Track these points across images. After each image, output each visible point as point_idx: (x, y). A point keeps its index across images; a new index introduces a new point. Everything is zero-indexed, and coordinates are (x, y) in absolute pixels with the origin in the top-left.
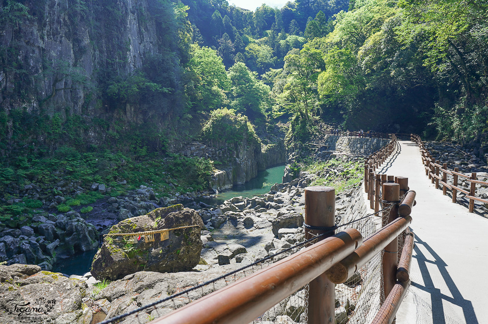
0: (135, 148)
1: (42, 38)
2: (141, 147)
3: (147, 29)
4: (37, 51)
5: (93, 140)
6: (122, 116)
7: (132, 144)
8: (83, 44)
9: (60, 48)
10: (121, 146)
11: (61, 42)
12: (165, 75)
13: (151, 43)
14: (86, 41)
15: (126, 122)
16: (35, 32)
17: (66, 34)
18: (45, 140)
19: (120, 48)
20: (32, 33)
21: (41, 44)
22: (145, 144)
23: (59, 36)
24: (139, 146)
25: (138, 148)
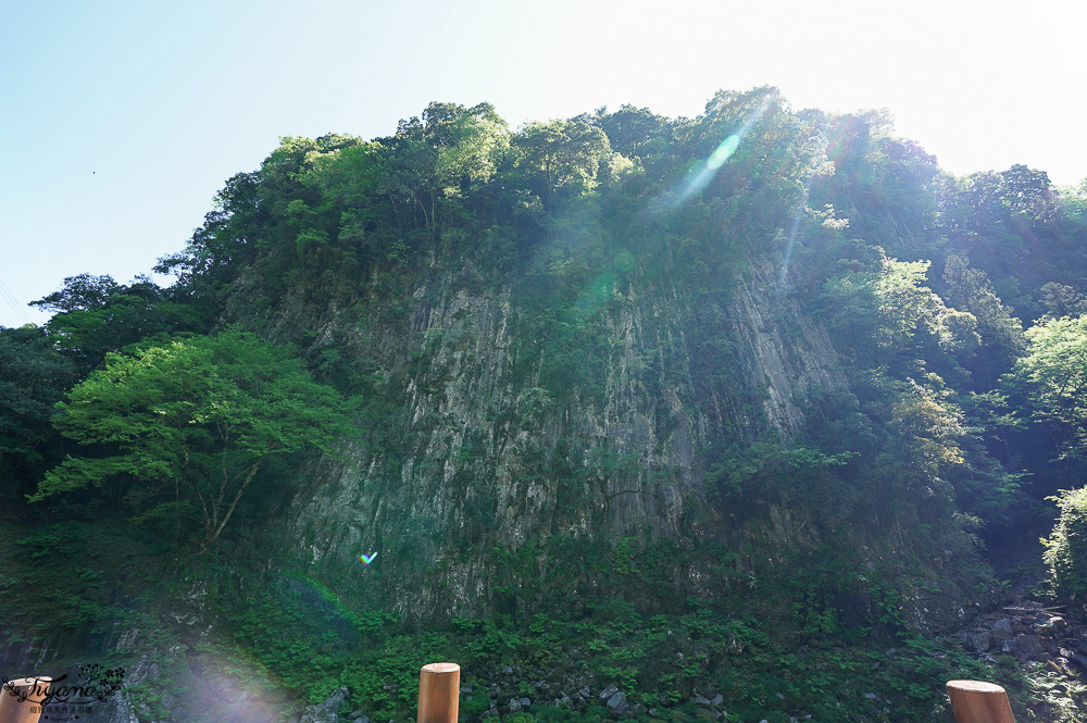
0: (803, 611)
1: (602, 424)
2: (820, 611)
3: (808, 347)
4: (594, 444)
5: (698, 589)
6: (766, 534)
7: (794, 601)
8: (672, 413)
9: (630, 431)
10: (764, 604)
11: (631, 421)
12: (838, 424)
13: (826, 367)
14: (677, 407)
15: (778, 546)
16: (590, 418)
17: (638, 407)
18: (599, 586)
19: (749, 399)
20: (586, 421)
21: (601, 432)
22: (827, 602)
23: (627, 414)
24: (814, 607)
25: (812, 613)
